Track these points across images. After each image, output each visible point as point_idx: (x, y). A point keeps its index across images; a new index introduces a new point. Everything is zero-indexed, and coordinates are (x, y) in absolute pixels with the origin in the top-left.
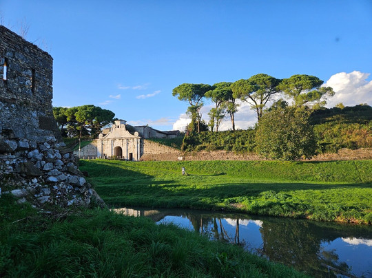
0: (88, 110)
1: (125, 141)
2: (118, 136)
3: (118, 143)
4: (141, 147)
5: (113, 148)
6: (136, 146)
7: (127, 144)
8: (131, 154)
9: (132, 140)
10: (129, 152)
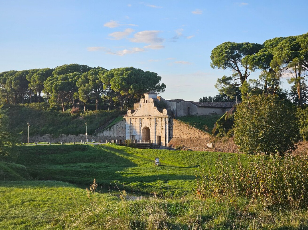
0: (124, 76)
1: (153, 120)
2: (146, 113)
3: (146, 123)
4: (170, 128)
5: (142, 128)
6: (164, 127)
7: (156, 123)
8: (159, 137)
9: (160, 119)
10: (157, 135)
